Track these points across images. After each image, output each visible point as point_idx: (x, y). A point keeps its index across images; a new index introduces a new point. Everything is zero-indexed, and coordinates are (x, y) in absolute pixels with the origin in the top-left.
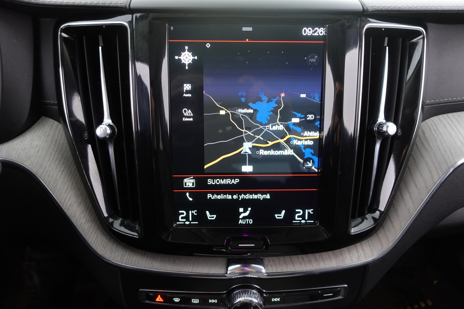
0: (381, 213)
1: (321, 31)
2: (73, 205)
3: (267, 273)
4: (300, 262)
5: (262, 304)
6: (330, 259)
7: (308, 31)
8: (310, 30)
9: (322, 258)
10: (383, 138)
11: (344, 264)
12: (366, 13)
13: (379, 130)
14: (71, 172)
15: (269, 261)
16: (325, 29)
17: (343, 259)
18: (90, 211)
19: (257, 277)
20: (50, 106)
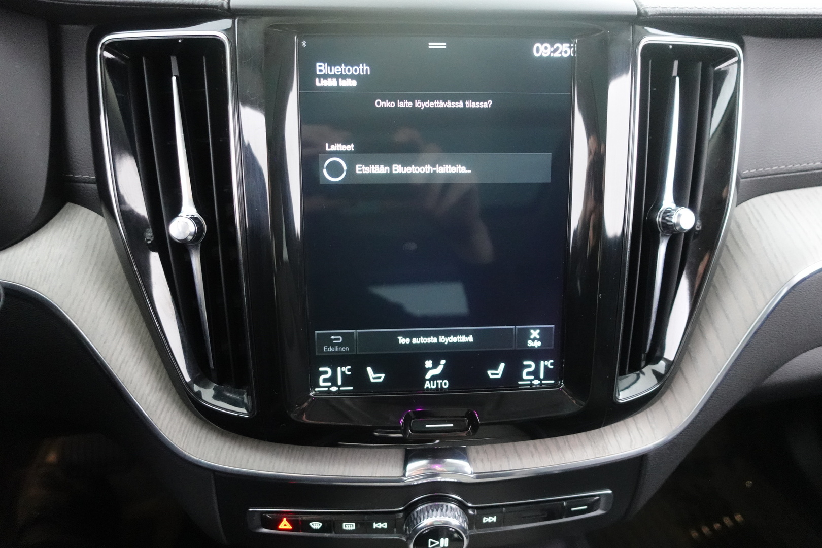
0: (669, 364)
1: (565, 50)
2: (128, 361)
3: (474, 473)
4: (532, 452)
5: (467, 528)
6: (582, 445)
7: (542, 50)
8: (546, 48)
9: (569, 445)
10: (671, 235)
11: (607, 454)
12: (644, 18)
13: (665, 221)
14: (122, 302)
15: (478, 452)
16: (572, 45)
17: (605, 445)
18: (158, 372)
19: (456, 481)
20: (83, 184)
